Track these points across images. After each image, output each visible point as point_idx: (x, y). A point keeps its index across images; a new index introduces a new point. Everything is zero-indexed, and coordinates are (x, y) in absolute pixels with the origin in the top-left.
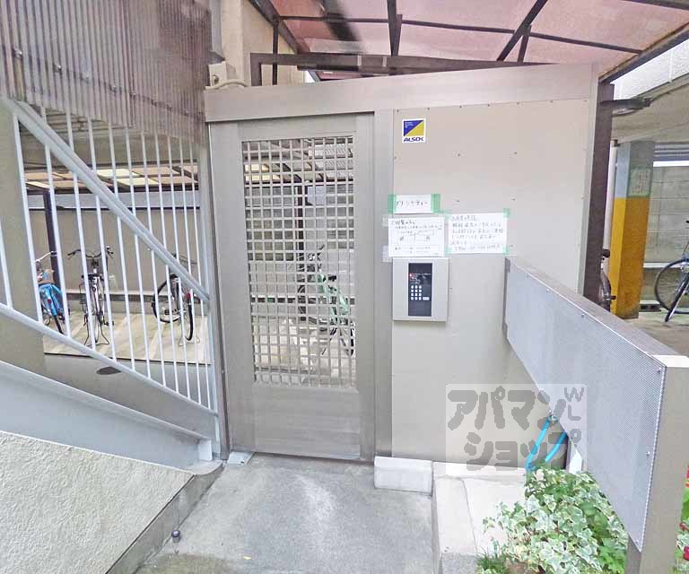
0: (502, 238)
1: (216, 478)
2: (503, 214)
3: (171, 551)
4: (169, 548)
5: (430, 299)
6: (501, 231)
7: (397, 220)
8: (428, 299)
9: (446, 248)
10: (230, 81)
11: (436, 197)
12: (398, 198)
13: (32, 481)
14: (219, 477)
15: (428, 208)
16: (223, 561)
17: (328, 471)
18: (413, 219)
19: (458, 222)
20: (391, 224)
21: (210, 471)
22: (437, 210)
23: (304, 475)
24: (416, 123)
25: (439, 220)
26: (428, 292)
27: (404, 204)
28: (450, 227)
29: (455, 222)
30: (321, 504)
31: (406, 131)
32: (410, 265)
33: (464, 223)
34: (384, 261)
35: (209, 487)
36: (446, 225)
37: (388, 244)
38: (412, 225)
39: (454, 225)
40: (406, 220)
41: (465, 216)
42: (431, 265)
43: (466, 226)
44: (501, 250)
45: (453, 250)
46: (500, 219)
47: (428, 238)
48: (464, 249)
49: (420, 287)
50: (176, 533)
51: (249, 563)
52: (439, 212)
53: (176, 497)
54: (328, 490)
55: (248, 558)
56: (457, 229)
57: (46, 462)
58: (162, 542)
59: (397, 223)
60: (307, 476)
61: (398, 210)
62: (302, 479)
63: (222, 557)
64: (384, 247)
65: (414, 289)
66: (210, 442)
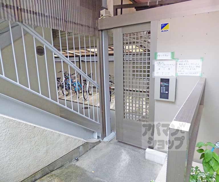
0: (199, 70)
1: (97, 145)
2: (200, 60)
3: (74, 164)
4: (74, 163)
5: (168, 92)
6: (199, 67)
7: (157, 62)
8: (167, 92)
9: (176, 73)
10: (106, 15)
11: (173, 53)
12: (158, 54)
13: (19, 133)
14: (98, 144)
15: (169, 57)
16: (86, 171)
17: (133, 150)
18: (164, 62)
19: (181, 63)
20: (156, 64)
21: (95, 142)
22: (173, 58)
23: (124, 149)
24: (166, 24)
25: (174, 62)
26: (167, 90)
27: (161, 56)
28: (178, 65)
29: (180, 63)
30: (125, 160)
31: (162, 28)
32: (161, 79)
33: (183, 63)
34: (153, 77)
35: (94, 147)
36: (176, 64)
37: (154, 71)
38: (163, 64)
39: (180, 64)
40: (161, 62)
41: (184, 60)
42: (169, 79)
43: (184, 65)
44: (199, 75)
45: (179, 74)
46: (199, 62)
47: (169, 69)
48: (183, 74)
49: (165, 88)
50: (76, 158)
51: (93, 173)
52: (174, 59)
53: (79, 147)
54: (129, 156)
55: (93, 172)
56: (180, 66)
57: (25, 129)
58: (72, 160)
59: (158, 63)
60: (125, 150)
61: (158, 58)
62: (123, 150)
63: (86, 169)
64: (153, 72)
65: (162, 88)
66: (97, 133)
